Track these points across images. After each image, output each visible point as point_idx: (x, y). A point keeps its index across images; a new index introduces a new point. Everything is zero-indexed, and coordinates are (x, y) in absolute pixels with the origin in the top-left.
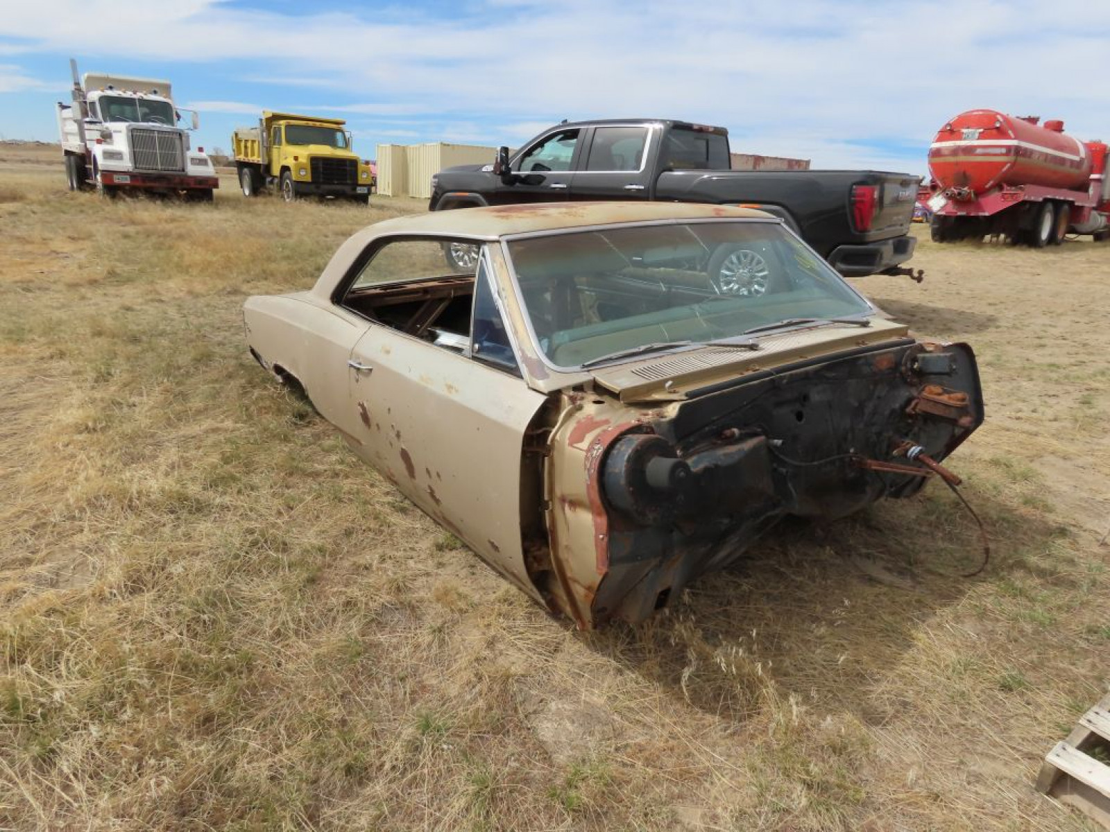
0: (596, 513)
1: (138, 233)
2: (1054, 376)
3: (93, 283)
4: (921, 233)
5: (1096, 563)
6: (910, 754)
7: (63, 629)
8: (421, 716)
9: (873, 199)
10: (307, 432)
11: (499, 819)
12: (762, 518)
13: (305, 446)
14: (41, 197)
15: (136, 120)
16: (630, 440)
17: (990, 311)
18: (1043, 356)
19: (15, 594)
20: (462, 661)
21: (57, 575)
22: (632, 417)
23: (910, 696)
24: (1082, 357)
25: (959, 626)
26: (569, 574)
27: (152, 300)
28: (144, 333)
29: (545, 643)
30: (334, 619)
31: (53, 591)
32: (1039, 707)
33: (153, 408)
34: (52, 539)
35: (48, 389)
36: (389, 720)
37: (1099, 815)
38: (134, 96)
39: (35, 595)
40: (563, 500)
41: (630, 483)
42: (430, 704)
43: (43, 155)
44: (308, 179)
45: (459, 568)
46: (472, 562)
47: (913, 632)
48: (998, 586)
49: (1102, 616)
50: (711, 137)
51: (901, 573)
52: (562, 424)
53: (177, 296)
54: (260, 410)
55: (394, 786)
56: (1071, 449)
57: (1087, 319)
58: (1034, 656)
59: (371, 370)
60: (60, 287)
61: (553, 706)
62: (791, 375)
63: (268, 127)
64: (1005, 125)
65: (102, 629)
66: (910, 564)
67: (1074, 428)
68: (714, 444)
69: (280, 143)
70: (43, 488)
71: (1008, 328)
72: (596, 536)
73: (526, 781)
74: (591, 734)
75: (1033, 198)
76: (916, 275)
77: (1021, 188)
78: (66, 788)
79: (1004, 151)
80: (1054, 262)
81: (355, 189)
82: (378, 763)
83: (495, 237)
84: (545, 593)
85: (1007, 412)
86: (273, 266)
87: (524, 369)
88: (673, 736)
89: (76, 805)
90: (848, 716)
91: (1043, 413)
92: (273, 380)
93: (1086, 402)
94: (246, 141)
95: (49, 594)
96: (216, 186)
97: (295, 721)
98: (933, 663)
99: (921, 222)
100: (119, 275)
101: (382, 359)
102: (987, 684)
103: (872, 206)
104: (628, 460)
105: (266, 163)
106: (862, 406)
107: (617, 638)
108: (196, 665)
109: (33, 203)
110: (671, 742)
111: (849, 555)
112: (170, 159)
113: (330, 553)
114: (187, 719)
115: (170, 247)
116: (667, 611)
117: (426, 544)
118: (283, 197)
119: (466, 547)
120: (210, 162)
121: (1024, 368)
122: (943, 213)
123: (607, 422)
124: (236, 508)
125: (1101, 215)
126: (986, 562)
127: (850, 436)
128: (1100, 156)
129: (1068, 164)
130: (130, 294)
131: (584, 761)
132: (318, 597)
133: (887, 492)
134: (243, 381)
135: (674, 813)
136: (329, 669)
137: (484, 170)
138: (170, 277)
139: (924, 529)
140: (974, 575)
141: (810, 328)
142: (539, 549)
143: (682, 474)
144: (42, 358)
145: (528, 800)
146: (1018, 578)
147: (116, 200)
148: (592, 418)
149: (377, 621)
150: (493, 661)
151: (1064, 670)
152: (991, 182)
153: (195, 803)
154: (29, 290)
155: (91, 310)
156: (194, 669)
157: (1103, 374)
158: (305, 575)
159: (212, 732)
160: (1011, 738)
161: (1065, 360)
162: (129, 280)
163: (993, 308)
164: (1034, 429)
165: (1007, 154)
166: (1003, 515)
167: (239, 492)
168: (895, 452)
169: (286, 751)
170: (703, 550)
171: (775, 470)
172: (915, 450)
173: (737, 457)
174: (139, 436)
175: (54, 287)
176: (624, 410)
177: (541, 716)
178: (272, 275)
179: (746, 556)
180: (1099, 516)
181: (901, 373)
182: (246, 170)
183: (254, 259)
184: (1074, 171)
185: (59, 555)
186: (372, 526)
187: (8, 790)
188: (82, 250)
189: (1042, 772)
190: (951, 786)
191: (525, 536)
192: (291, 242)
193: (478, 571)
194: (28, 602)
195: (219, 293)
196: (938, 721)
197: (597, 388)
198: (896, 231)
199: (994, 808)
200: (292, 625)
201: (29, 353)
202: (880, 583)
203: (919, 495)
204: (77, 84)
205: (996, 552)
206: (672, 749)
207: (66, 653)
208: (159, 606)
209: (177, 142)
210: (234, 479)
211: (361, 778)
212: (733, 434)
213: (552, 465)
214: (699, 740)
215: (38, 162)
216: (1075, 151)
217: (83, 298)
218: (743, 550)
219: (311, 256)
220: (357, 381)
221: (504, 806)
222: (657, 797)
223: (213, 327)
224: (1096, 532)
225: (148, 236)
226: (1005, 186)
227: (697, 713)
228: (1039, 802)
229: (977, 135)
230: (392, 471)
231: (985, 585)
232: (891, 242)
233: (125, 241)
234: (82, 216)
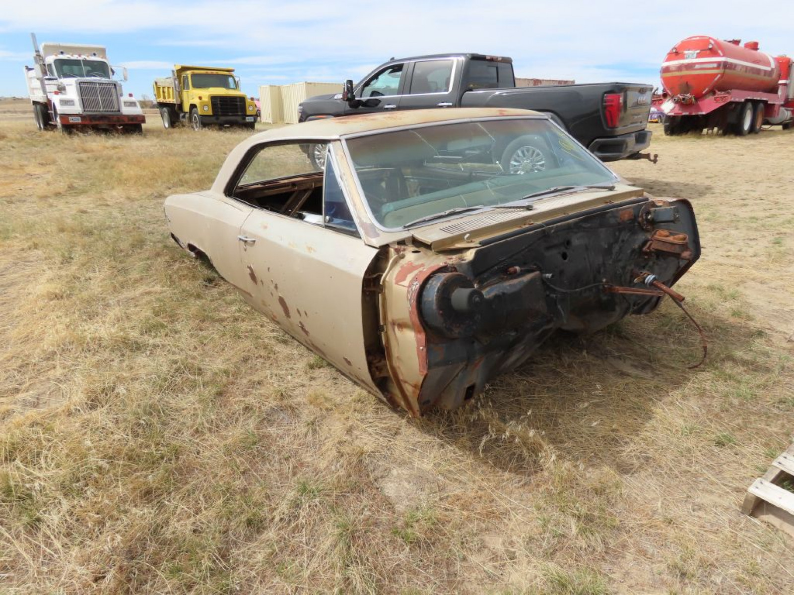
0: (418, 332)
1: (89, 158)
2: (754, 225)
3: (58, 195)
4: (657, 130)
5: (785, 354)
6: (652, 493)
7: (42, 436)
8: (299, 483)
9: (619, 103)
10: (215, 291)
11: (357, 550)
12: (540, 331)
13: (213, 301)
14: (18, 136)
15: (82, 76)
16: (439, 276)
17: (707, 183)
18: (746, 212)
19: (8, 414)
20: (329, 444)
21: (38, 399)
22: (441, 261)
23: (651, 453)
24: (773, 212)
25: (686, 402)
26: (401, 377)
27: (101, 205)
28: (95, 228)
29: (388, 429)
30: (237, 420)
31: (35, 410)
32: (744, 456)
33: (104, 280)
34: (33, 375)
35: (28, 271)
36: (278, 488)
37: (787, 527)
38: (79, 58)
39: (22, 413)
40: (393, 324)
41: (440, 307)
42: (307, 475)
43: (19, 106)
44: (211, 113)
45: (326, 380)
46: (335, 376)
47: (653, 408)
48: (714, 374)
49: (788, 391)
50: (499, 65)
51: (644, 368)
52: (390, 269)
53: (118, 201)
54: (180, 277)
55: (282, 532)
56: (766, 276)
57: (777, 185)
58: (740, 421)
59: (254, 241)
60: (34, 199)
61: (395, 472)
62: (557, 226)
63: (179, 76)
64: (716, 47)
65: (71, 434)
66: (650, 362)
67: (768, 262)
68: (503, 278)
69: (188, 88)
70: (26, 340)
71: (720, 193)
72: (418, 348)
73: (376, 524)
74: (423, 490)
75: (737, 100)
76: (652, 158)
77: (728, 93)
78: (49, 545)
79: (715, 65)
80: (754, 146)
81: (244, 119)
82: (270, 517)
83: (337, 137)
84: (386, 393)
85: (720, 252)
86: (187, 176)
87: (361, 232)
88: (481, 488)
89: (56, 556)
90: (606, 469)
91: (746, 252)
92: (188, 256)
93: (777, 243)
94: (164, 87)
95: (32, 413)
96: (144, 121)
97: (210, 490)
98: (667, 429)
99: (657, 122)
100: (76, 188)
101: (262, 233)
102: (706, 442)
103: (619, 110)
104: (438, 292)
105: (179, 103)
106: (611, 246)
107: (439, 422)
108: (138, 456)
109: (11, 140)
110: (480, 493)
111: (606, 358)
112: (109, 103)
113: (232, 375)
114: (133, 493)
115: (112, 167)
116: (473, 401)
117: (301, 365)
118: (193, 127)
119: (330, 365)
120: (138, 104)
121: (732, 221)
122: (672, 114)
123: (422, 265)
124: (164, 346)
125: (787, 110)
126: (705, 357)
127: (602, 271)
128: (785, 66)
129: (762, 74)
130: (84, 202)
131: (417, 508)
132: (225, 405)
133: (631, 310)
134: (167, 258)
135: (482, 541)
136: (234, 454)
137: (336, 97)
138: (113, 188)
139: (660, 337)
140: (696, 367)
141: (571, 193)
142: (380, 361)
143: (477, 299)
144: (23, 250)
145: (378, 537)
146: (728, 367)
147: (72, 136)
148: (411, 264)
149: (267, 419)
150: (351, 443)
151: (762, 430)
152: (707, 89)
153: (140, 550)
154: (12, 203)
155: (57, 214)
156: (137, 459)
157: (789, 222)
158: (214, 390)
159: (151, 501)
160: (724, 478)
161: (762, 214)
162: (83, 192)
163: (710, 180)
164: (739, 263)
165: (718, 68)
166: (717, 324)
167: (167, 335)
168: (636, 281)
169: (204, 512)
170: (497, 356)
171: (548, 296)
172: (650, 278)
173: (518, 287)
174: (94, 300)
175: (30, 199)
176: (435, 256)
177: (386, 479)
178: (187, 183)
179: (531, 361)
180: (786, 321)
181: (639, 223)
182: (165, 109)
183: (173, 172)
184: (767, 78)
185: (38, 385)
186: (262, 354)
187: (7, 548)
188: (49, 172)
189: (745, 500)
190: (681, 513)
191: (368, 353)
192: (200, 159)
193: (339, 382)
194: (17, 418)
195: (148, 197)
196: (671, 469)
197: (415, 242)
198: (637, 127)
199: (712, 526)
200: (207, 425)
201: (14, 246)
202: (628, 375)
203: (655, 312)
204: (37, 51)
205: (713, 350)
206: (480, 498)
207: (44, 452)
208: (111, 416)
209: (113, 90)
210: (162, 326)
211: (258, 528)
212: (515, 271)
213: (384, 299)
214: (500, 490)
215: (16, 112)
216: (768, 64)
217: (51, 206)
218: (527, 356)
219: (214, 168)
220: (245, 250)
221: (361, 542)
222: (470, 530)
223: (145, 221)
224: (784, 333)
225: (96, 160)
226: (717, 91)
227: (498, 472)
228: (744, 521)
229: (695, 55)
230: (275, 314)
231: (704, 373)
232: (633, 135)
233: (79, 164)
234: (48, 148)
